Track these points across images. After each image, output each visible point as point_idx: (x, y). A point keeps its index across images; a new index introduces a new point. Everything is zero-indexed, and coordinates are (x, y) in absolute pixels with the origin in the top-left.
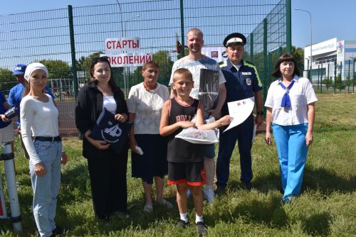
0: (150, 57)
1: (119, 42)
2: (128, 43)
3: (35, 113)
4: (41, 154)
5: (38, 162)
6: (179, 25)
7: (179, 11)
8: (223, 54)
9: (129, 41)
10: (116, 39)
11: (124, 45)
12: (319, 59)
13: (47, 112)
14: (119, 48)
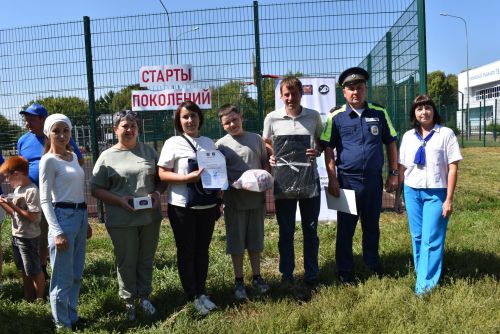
0: (208, 94)
1: (160, 72)
2: (174, 73)
3: (56, 174)
4: (63, 223)
5: (60, 233)
6: (253, 45)
7: (252, 24)
8: (320, 90)
9: (177, 70)
10: (157, 68)
11: (168, 76)
12: (481, 92)
13: (71, 173)
14: (160, 81)
